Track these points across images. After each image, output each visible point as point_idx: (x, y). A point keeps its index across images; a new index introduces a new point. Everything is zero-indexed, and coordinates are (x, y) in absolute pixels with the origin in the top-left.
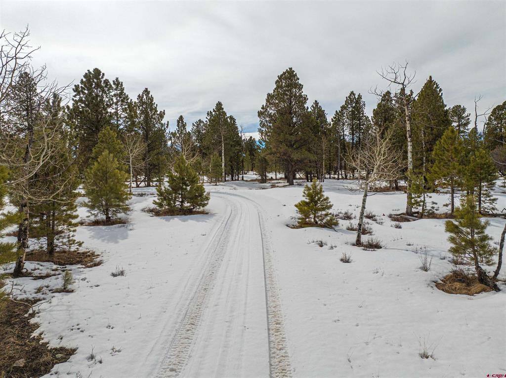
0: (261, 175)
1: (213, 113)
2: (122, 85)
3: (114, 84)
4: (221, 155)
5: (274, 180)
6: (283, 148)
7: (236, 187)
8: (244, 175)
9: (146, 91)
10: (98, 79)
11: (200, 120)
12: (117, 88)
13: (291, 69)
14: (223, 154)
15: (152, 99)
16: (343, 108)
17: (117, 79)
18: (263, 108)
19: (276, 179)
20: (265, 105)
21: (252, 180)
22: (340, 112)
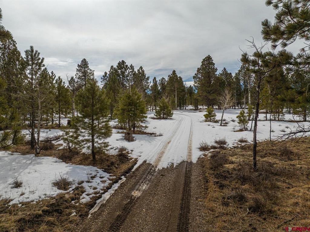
0: (195, 107)
1: (171, 76)
2: (133, 67)
3: (130, 67)
4: (175, 97)
5: (202, 109)
6: (205, 94)
7: (183, 112)
8: (186, 107)
9: (141, 68)
10: (123, 65)
11: (163, 78)
12: (132, 68)
13: (209, 55)
14: (176, 96)
15: (143, 71)
16: (240, 71)
17: (131, 65)
18: (195, 74)
19: (203, 109)
20: (196, 73)
21: (190, 110)
22: (238, 73)
